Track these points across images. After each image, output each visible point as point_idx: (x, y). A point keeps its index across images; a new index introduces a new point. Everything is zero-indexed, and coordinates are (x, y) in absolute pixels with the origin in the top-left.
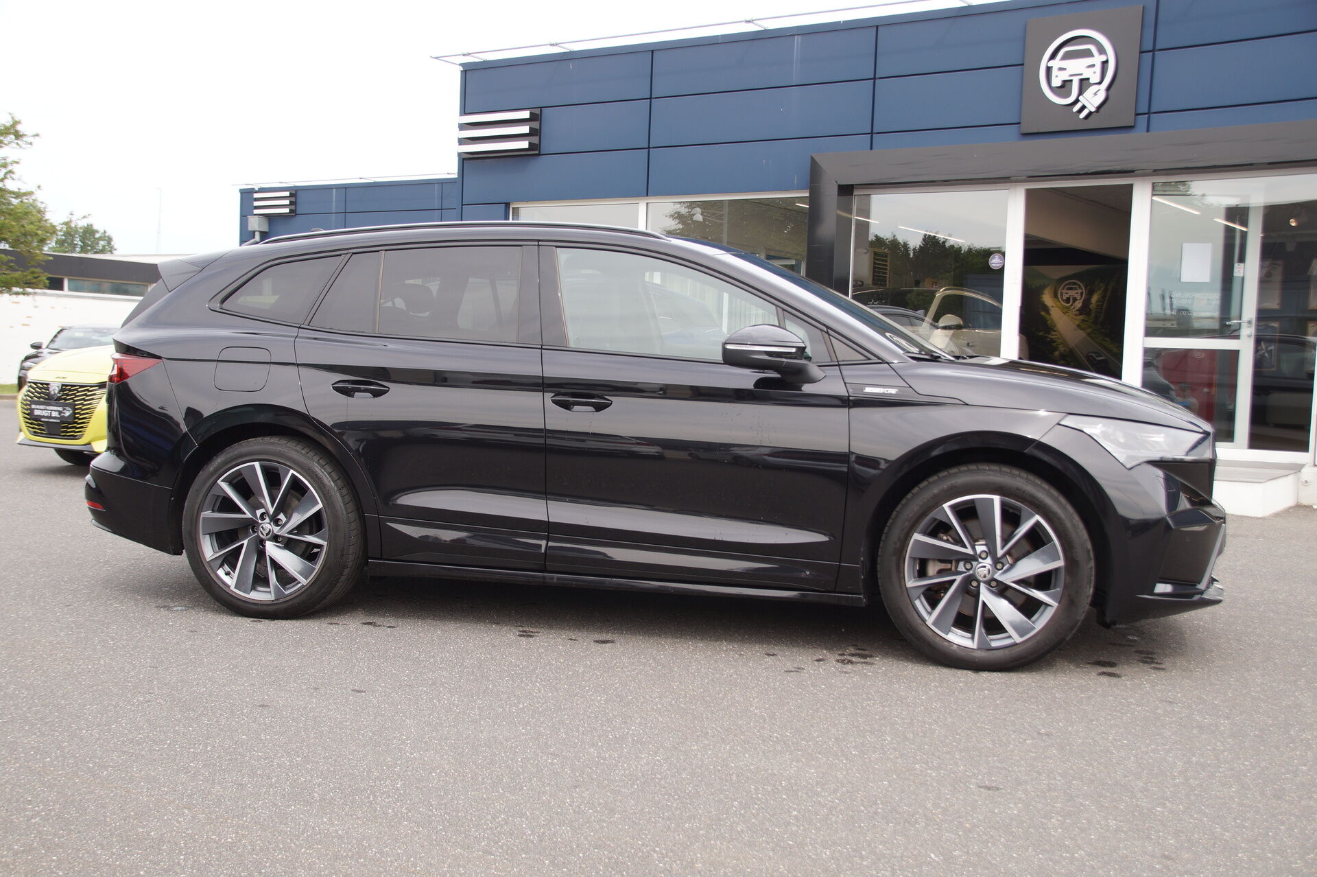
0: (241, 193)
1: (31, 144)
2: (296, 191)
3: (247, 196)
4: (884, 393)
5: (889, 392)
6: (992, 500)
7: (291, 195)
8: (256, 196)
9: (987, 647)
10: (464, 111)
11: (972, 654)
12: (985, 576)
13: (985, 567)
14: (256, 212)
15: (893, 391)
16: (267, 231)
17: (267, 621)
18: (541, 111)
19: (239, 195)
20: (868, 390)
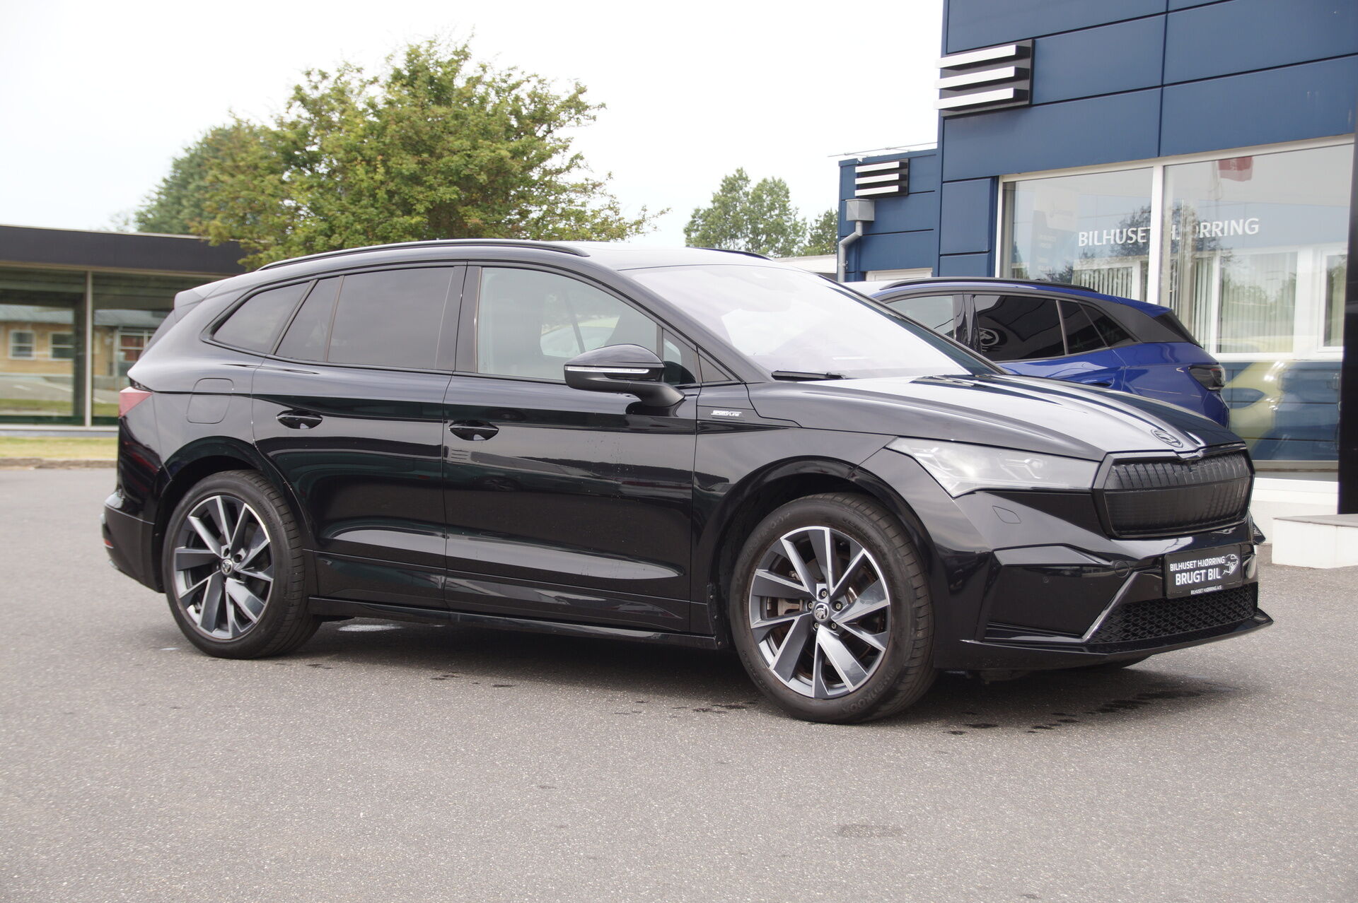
0: (842, 167)
1: (594, 118)
2: (909, 160)
3: (847, 167)
4: (728, 416)
5: (733, 415)
6: (824, 531)
7: (902, 166)
8: (859, 169)
9: (824, 697)
10: (947, 52)
11: (811, 704)
12: (822, 618)
13: (822, 606)
14: (859, 193)
15: (737, 414)
16: (873, 220)
17: (224, 660)
18: (1034, 43)
19: (838, 169)
20: (716, 413)
